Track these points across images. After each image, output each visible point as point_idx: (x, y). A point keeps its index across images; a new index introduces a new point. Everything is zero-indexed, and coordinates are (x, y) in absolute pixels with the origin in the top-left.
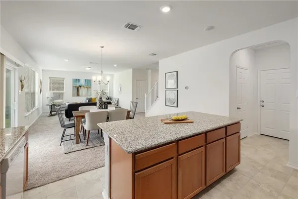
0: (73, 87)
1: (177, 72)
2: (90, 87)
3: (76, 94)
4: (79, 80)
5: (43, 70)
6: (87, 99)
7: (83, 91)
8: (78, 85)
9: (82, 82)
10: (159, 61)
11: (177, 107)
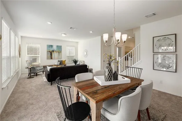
0: (47, 51)
1: (176, 34)
2: (61, 52)
3: (50, 57)
4: (52, 46)
5: (21, 37)
6: (59, 61)
7: (55, 55)
8: (51, 50)
9: (55, 48)
10: (141, 26)
11: (176, 72)
